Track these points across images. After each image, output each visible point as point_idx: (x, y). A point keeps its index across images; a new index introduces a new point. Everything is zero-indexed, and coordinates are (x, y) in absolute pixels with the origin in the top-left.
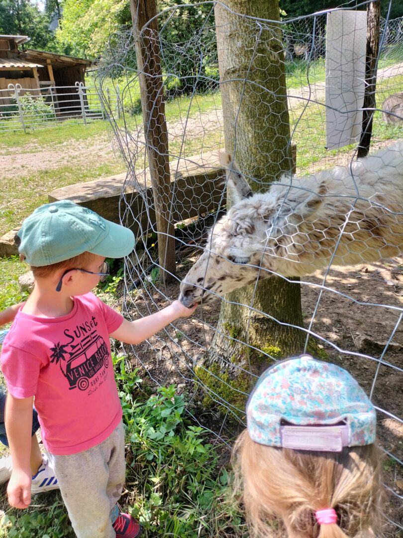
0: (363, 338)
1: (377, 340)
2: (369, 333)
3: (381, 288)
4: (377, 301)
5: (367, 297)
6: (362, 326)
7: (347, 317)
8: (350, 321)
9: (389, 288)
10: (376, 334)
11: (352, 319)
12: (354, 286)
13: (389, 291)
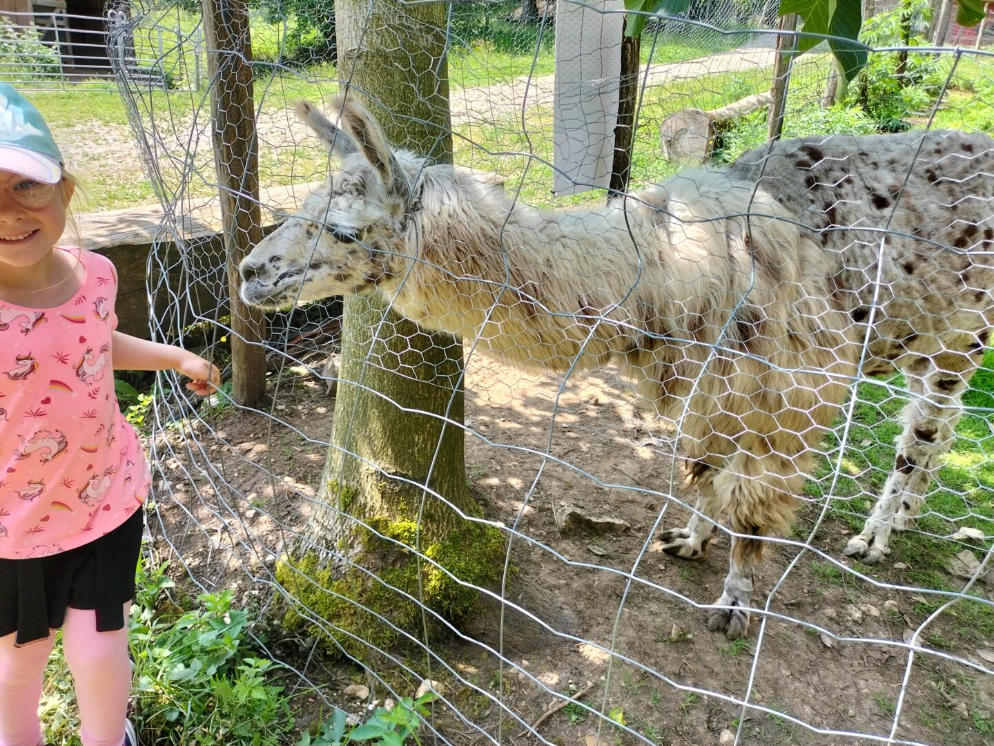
0: (569, 511)
1: (591, 515)
2: (581, 503)
3: (612, 432)
4: (603, 451)
5: (588, 445)
6: (571, 492)
7: (552, 477)
8: (554, 483)
9: (625, 433)
10: (591, 505)
11: (559, 479)
12: (570, 429)
13: (626, 436)
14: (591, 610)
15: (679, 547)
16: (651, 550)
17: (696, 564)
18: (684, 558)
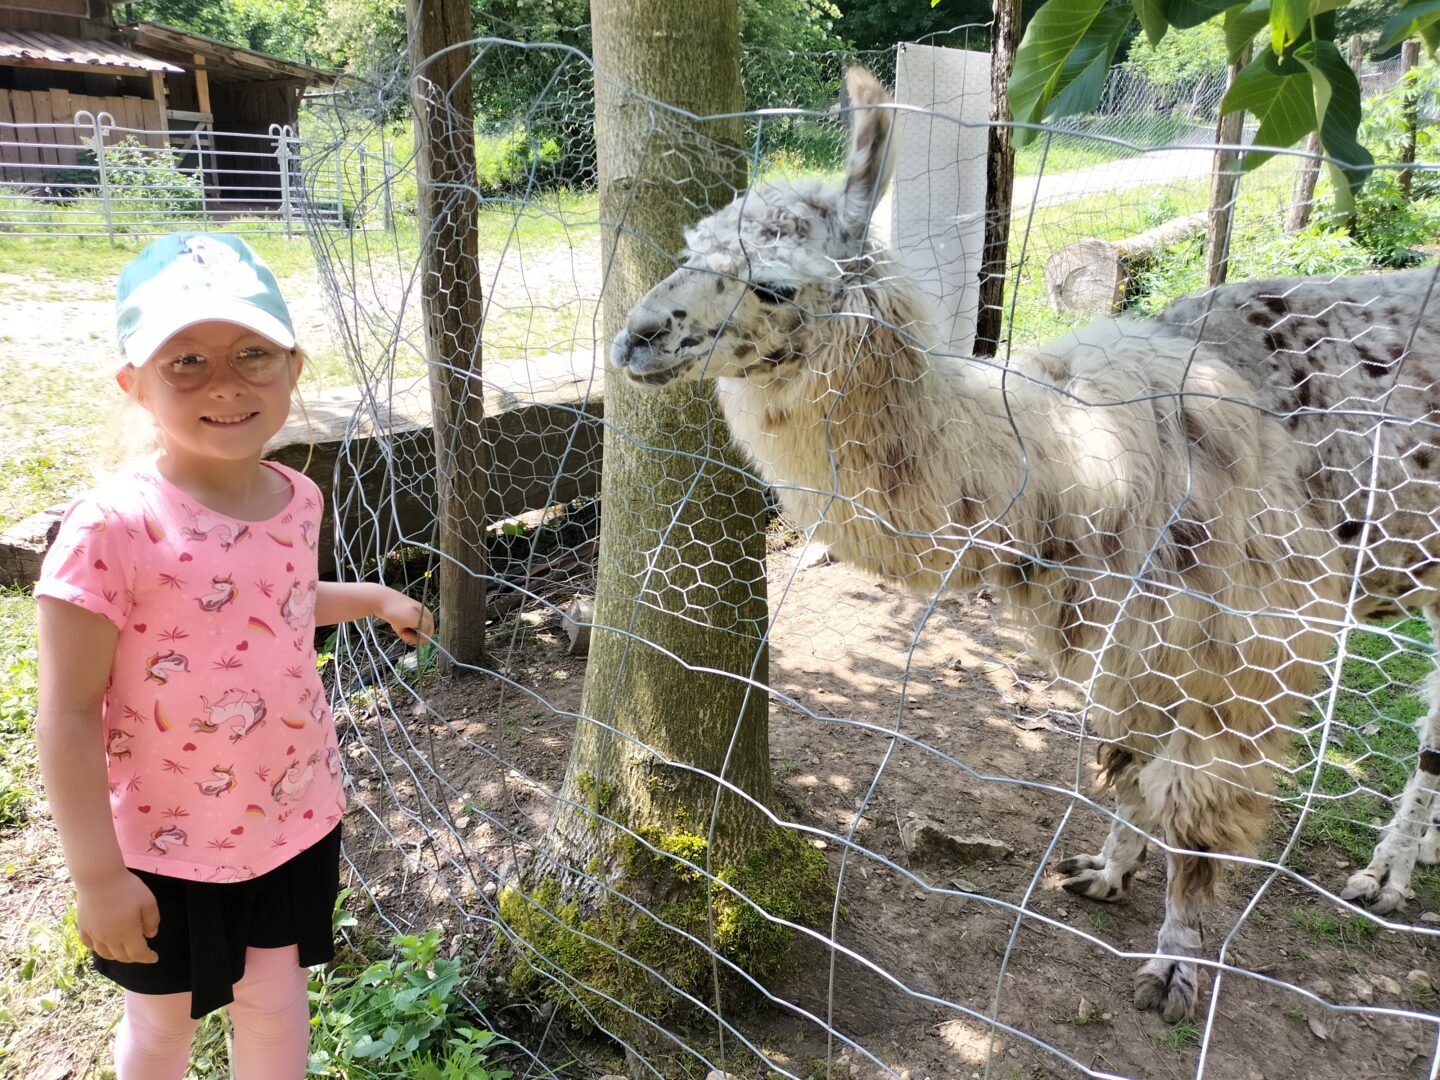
0: (922, 825)
1: (954, 833)
2: (939, 815)
3: (983, 709)
4: (970, 738)
5: (948, 729)
6: (925, 798)
7: (895, 775)
8: (899, 784)
9: (1002, 712)
10: (954, 817)
11: (905, 779)
12: (921, 703)
13: (1003, 717)
14: (957, 974)
15: (1089, 882)
16: (1046, 887)
17: (1115, 909)
18: (1096, 900)
